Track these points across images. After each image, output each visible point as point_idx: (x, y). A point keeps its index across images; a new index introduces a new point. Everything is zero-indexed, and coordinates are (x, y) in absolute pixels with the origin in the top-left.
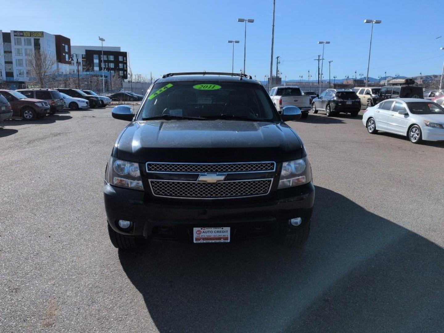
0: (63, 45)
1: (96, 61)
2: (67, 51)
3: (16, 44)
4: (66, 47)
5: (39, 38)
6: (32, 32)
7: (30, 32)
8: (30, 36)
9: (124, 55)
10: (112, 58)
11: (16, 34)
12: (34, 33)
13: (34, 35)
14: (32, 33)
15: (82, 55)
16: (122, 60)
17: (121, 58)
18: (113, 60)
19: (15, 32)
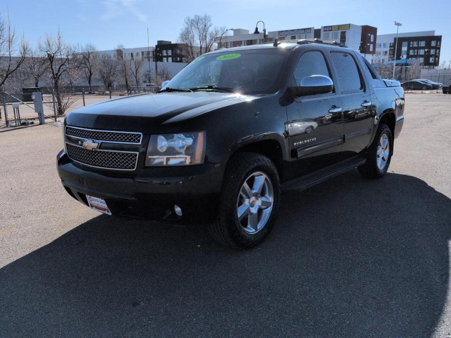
0: (369, 35)
1: (404, 49)
2: (372, 40)
3: (325, 38)
4: (372, 37)
5: (345, 31)
6: (340, 25)
7: (338, 26)
8: (338, 30)
9: (438, 39)
10: (423, 44)
11: (325, 29)
12: (341, 27)
13: (341, 28)
14: (340, 27)
15: (390, 44)
16: (435, 45)
17: (433, 43)
18: (424, 46)
19: (325, 27)
